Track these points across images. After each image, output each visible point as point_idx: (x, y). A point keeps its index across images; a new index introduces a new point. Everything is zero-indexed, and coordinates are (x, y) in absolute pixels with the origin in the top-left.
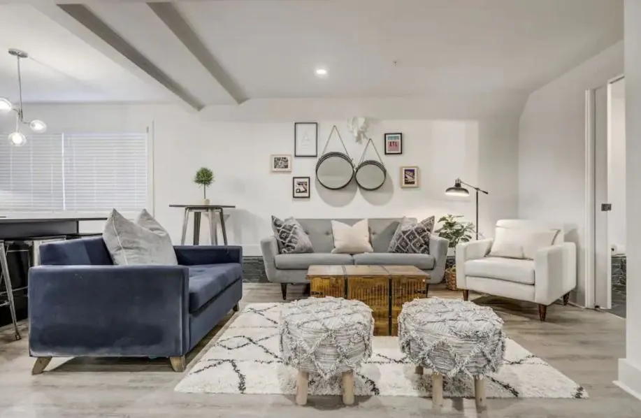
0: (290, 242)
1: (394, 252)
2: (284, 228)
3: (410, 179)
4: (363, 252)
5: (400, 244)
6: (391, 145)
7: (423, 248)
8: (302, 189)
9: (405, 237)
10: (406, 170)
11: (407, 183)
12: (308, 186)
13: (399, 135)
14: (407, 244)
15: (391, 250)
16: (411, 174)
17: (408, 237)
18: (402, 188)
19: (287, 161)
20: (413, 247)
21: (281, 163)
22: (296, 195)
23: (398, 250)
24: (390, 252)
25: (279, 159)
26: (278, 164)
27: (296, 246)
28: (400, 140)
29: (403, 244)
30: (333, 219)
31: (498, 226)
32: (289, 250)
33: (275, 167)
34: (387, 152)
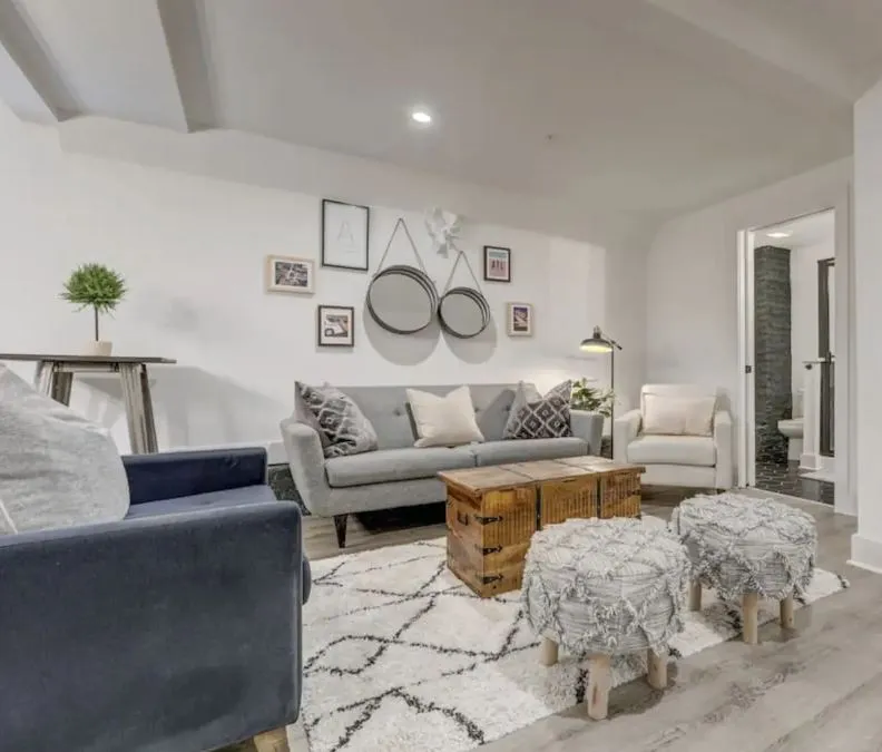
0: (345, 432)
1: (514, 438)
2: (327, 406)
3: (521, 323)
4: (469, 443)
5: (527, 424)
6: (493, 266)
7: (564, 429)
8: (338, 330)
9: (535, 413)
10: (515, 309)
11: (517, 328)
12: (349, 324)
13: (506, 252)
14: (539, 424)
15: (510, 435)
16: (523, 315)
17: (539, 413)
18: (512, 336)
19: (306, 273)
20: (549, 428)
21: (289, 274)
22: (325, 340)
23: (524, 434)
24: (507, 438)
25: (287, 267)
26: (283, 276)
27: (356, 439)
28: (507, 260)
29: (533, 424)
30: (409, 387)
31: (645, 394)
32: (344, 448)
33: (277, 282)
34: (488, 276)
